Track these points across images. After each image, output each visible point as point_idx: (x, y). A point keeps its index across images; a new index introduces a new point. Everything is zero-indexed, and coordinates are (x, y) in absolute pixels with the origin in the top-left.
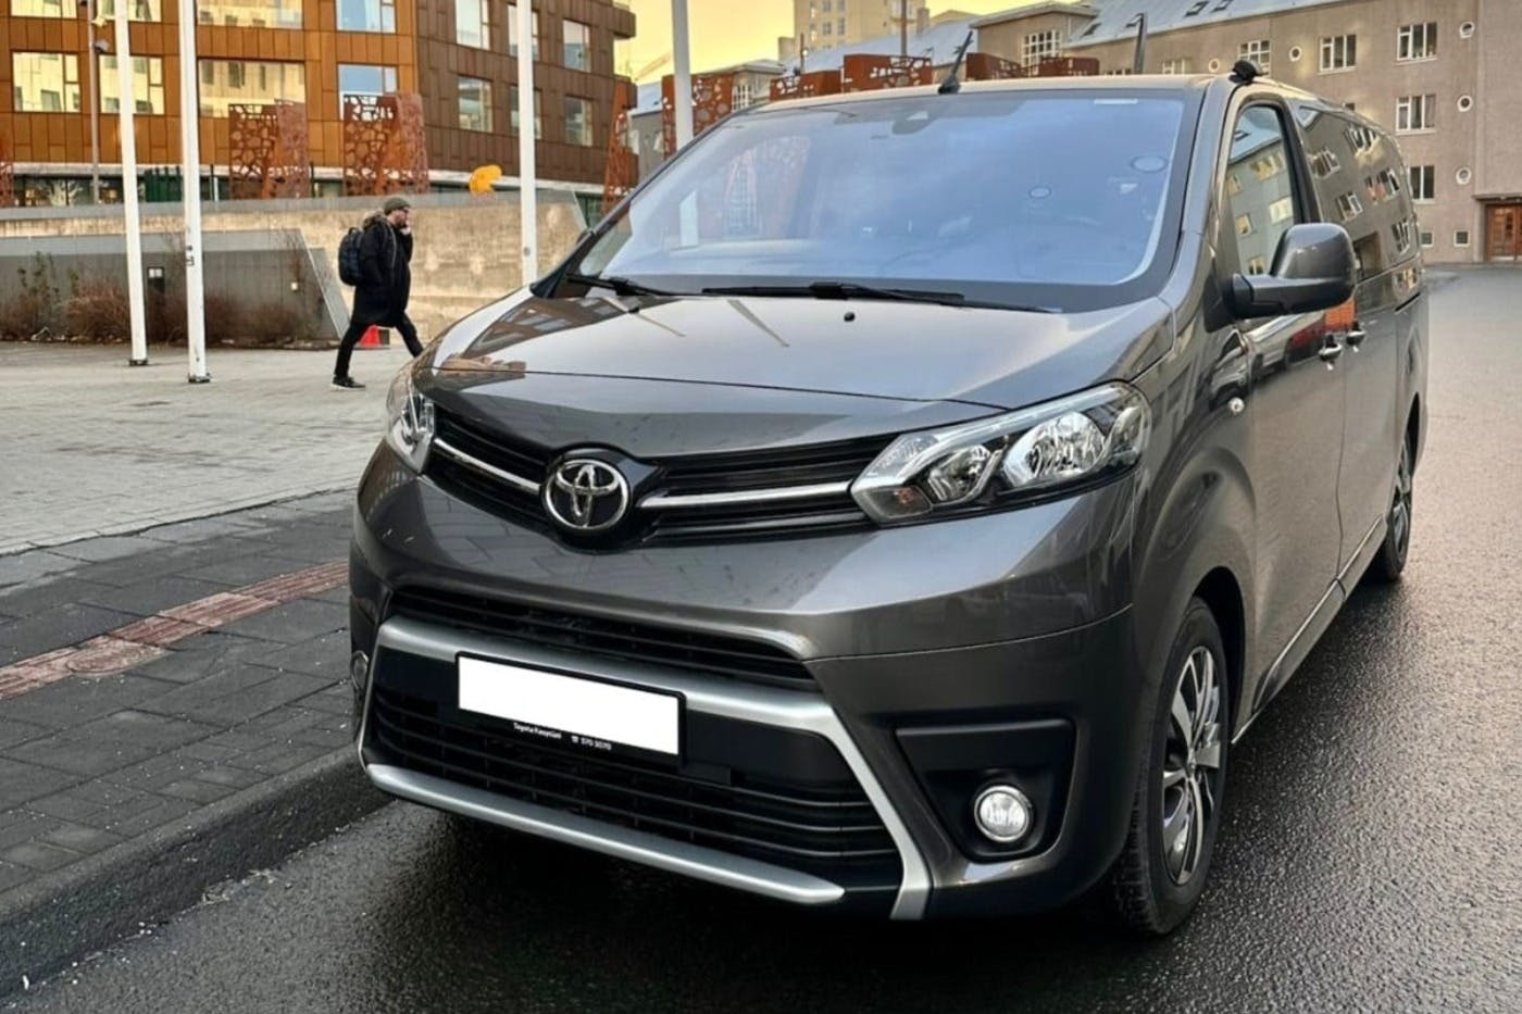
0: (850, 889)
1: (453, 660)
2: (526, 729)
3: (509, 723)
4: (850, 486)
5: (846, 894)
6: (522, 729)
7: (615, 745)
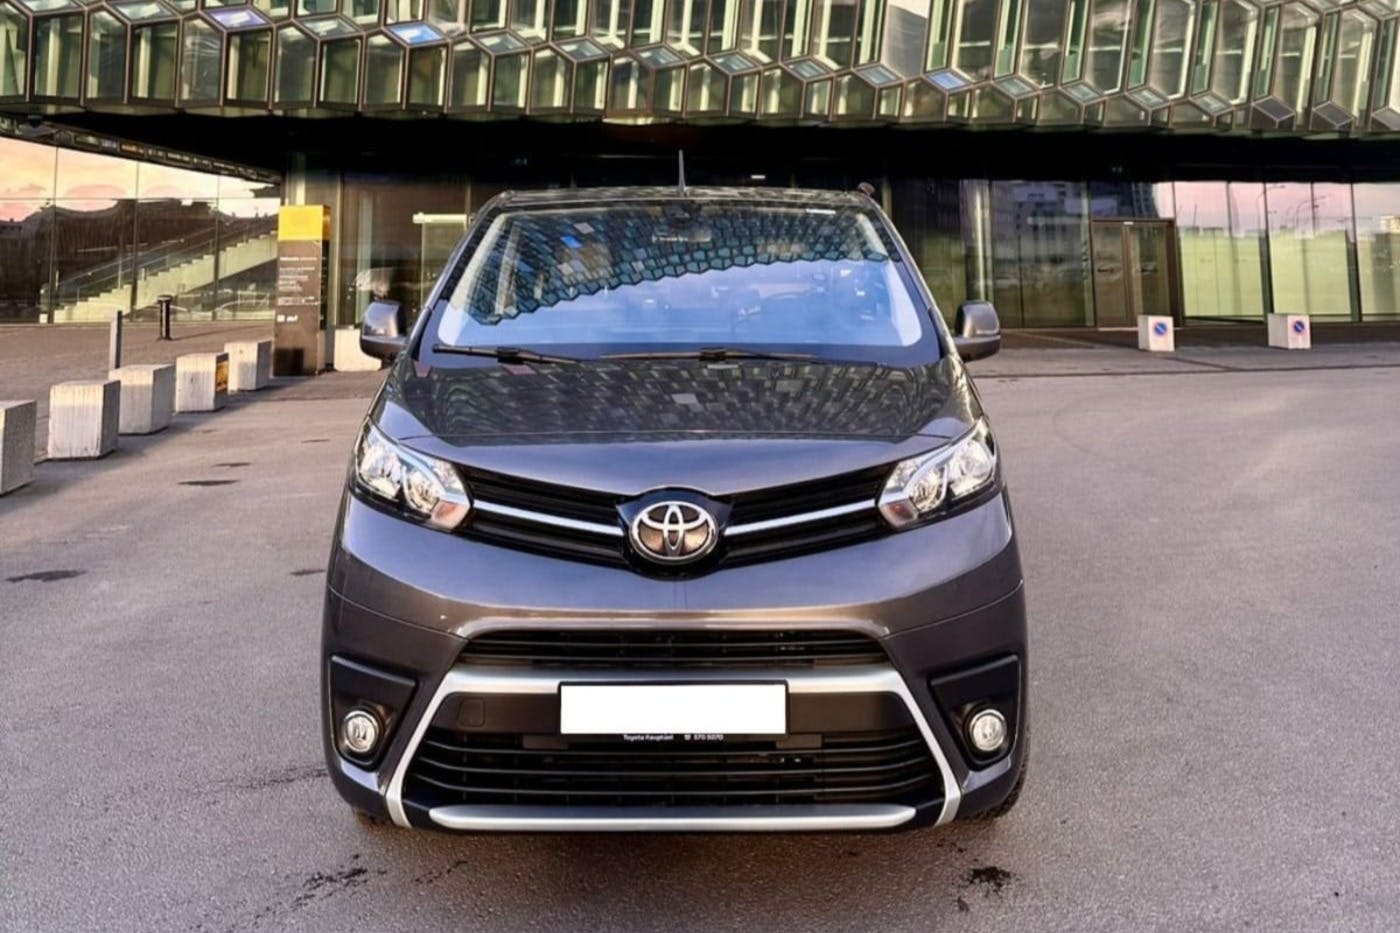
0: (922, 806)
1: (555, 691)
2: (636, 738)
3: (621, 736)
4: (877, 502)
5: (918, 812)
6: (632, 739)
7: (726, 736)
